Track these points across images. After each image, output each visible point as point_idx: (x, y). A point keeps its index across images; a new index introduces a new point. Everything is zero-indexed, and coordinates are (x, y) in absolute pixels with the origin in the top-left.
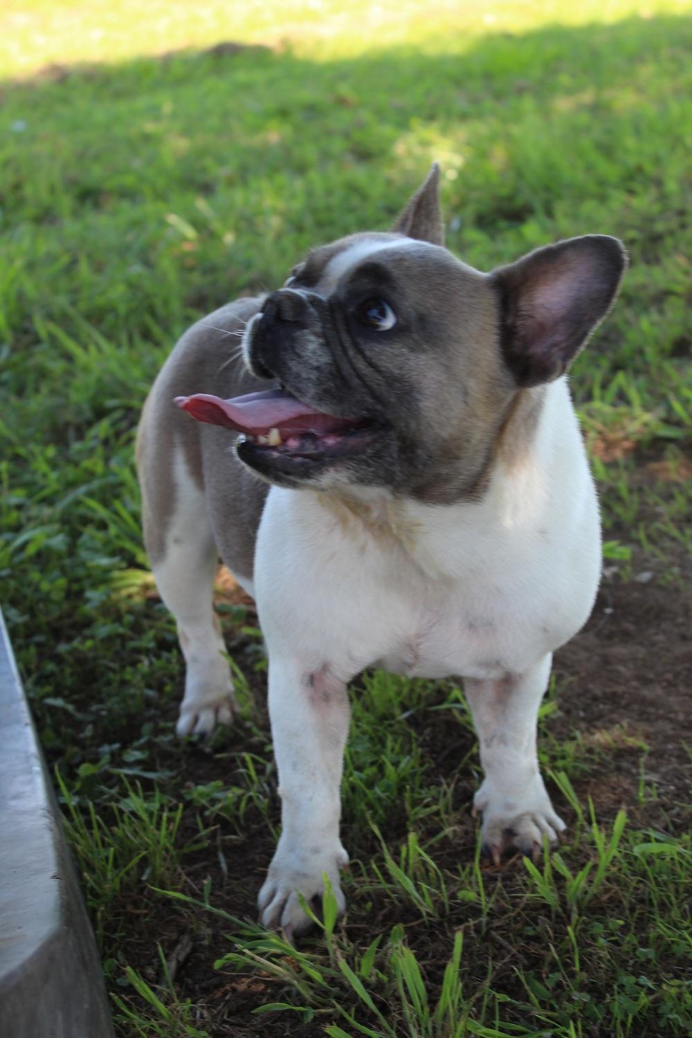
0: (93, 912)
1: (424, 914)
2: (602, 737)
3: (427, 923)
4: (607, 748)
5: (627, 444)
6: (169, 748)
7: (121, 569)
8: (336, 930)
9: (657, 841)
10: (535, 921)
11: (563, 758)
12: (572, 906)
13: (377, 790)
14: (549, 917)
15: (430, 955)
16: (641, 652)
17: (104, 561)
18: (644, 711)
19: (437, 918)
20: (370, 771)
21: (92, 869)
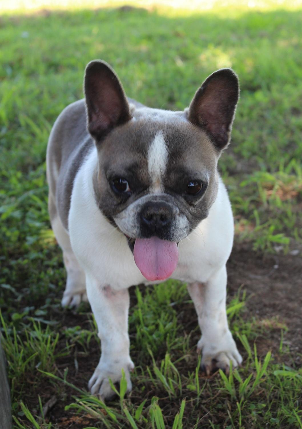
0: (10, 381)
1: (170, 394)
2: (266, 322)
3: (171, 399)
4: (268, 328)
5: (294, 193)
6: (57, 311)
7: (45, 229)
8: (125, 397)
9: (286, 370)
10: (223, 402)
11: (246, 329)
12: (241, 396)
13: (154, 336)
14: (230, 400)
15: (170, 413)
16: (290, 286)
17: (38, 224)
18: (288, 313)
19: (176, 396)
20: (152, 327)
21: (12, 361)
